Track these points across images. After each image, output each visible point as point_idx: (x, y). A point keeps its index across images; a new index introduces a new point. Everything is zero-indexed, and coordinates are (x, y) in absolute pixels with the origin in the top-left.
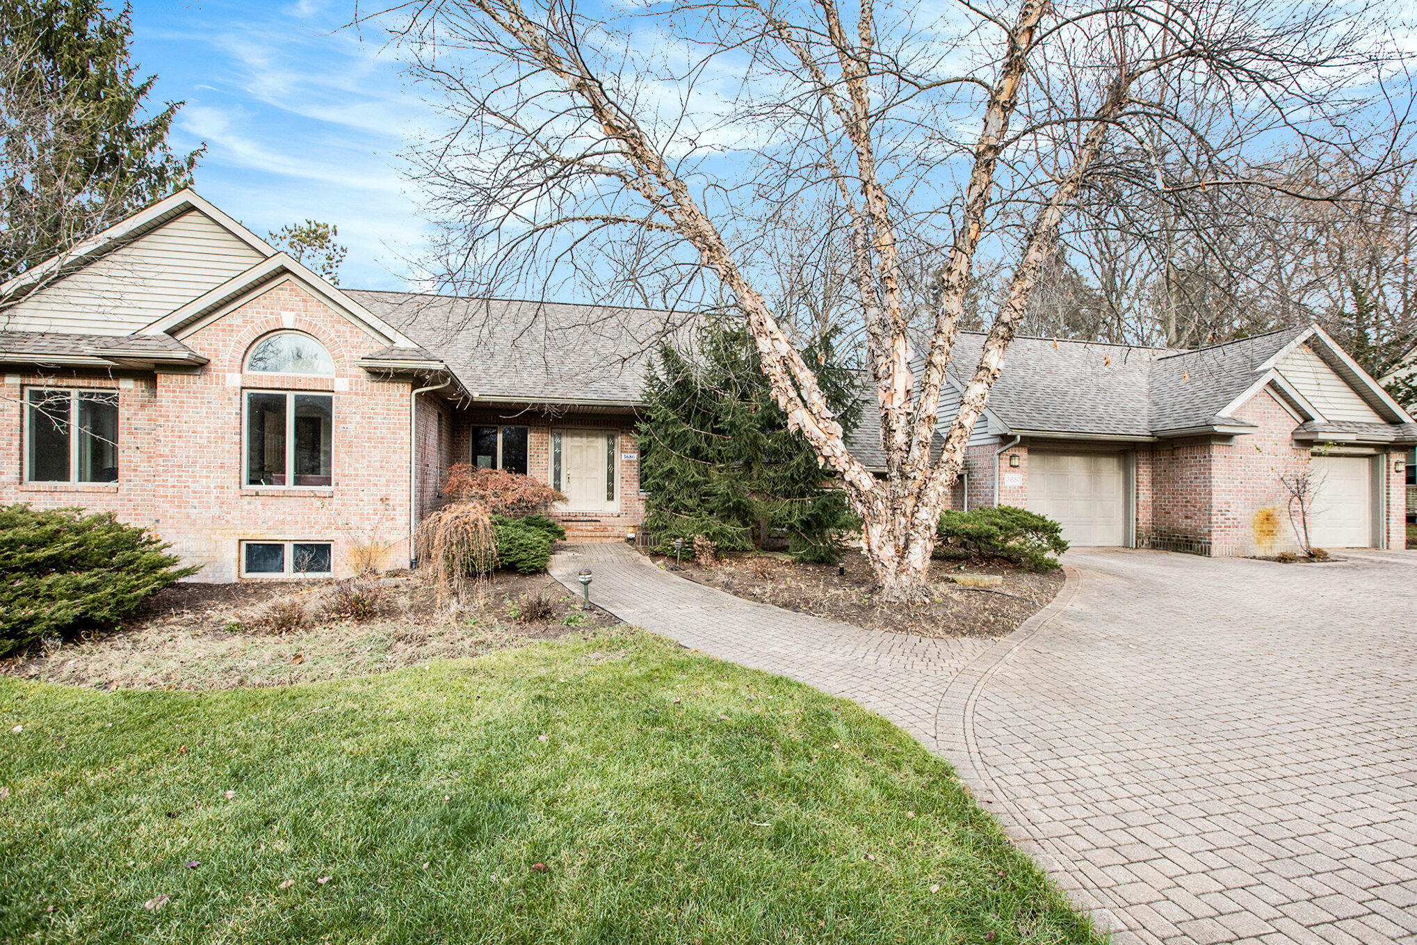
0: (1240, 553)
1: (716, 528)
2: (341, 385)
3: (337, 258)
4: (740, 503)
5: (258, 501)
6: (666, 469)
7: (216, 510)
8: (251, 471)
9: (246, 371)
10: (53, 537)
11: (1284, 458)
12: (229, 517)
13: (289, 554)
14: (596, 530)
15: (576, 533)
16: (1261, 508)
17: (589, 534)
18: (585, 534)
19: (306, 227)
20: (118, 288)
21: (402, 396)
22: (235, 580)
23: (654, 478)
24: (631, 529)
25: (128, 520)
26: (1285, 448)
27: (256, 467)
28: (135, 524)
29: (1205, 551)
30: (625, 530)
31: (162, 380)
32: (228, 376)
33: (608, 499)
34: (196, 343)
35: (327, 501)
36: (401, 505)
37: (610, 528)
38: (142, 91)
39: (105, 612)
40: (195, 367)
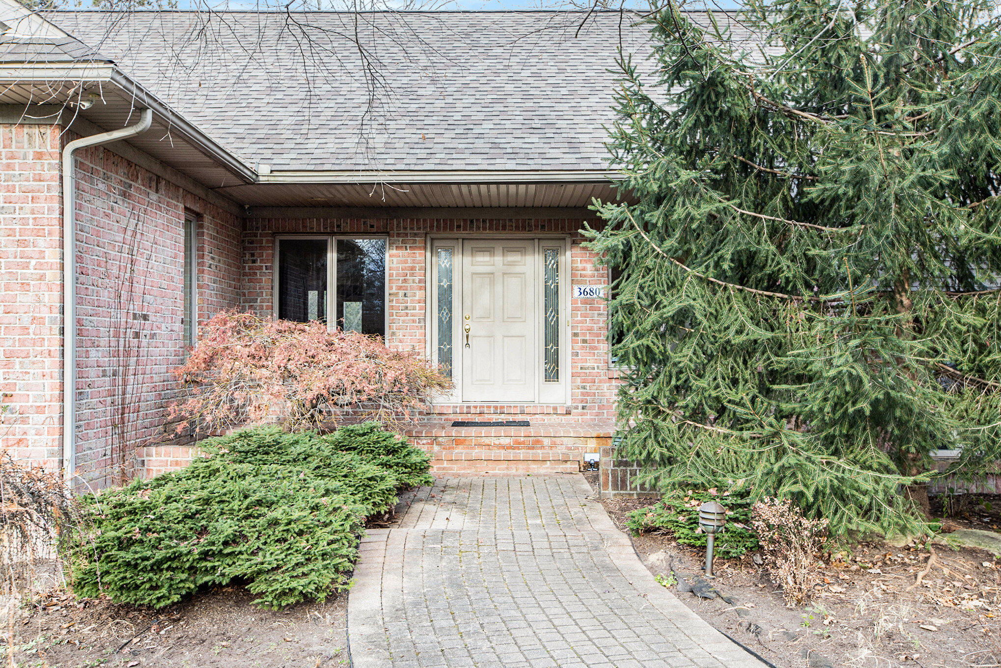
1: (822, 478)
4: (891, 403)
6: (670, 311)
14: (517, 445)
15: (476, 453)
17: (502, 454)
18: (494, 454)
21: (39, 156)
23: (639, 335)
24: (592, 444)
30: (580, 443)
33: (548, 378)
36: (40, 410)
37: (546, 442)
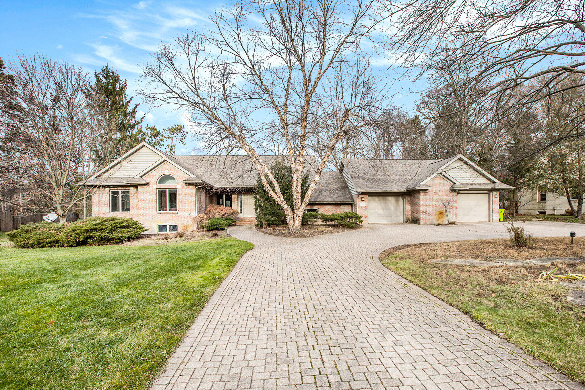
0: (431, 224)
2: (179, 187)
3: (185, 136)
5: (161, 215)
7: (152, 217)
8: (159, 208)
9: (157, 185)
10: (122, 222)
11: (446, 195)
12: (154, 219)
13: (168, 227)
14: (250, 221)
16: (439, 210)
19: (174, 127)
20: (131, 170)
21: (193, 189)
22: (156, 233)
25: (135, 219)
26: (448, 192)
27: (160, 207)
28: (136, 220)
29: (419, 224)
31: (139, 187)
32: (153, 186)
34: (146, 179)
35: (176, 215)
36: (194, 215)
38: (129, 102)
39: (133, 236)
40: (146, 184)
